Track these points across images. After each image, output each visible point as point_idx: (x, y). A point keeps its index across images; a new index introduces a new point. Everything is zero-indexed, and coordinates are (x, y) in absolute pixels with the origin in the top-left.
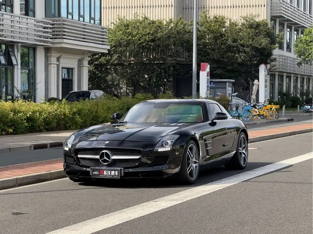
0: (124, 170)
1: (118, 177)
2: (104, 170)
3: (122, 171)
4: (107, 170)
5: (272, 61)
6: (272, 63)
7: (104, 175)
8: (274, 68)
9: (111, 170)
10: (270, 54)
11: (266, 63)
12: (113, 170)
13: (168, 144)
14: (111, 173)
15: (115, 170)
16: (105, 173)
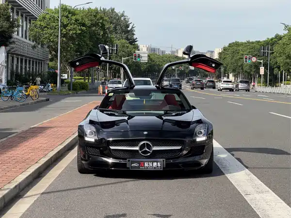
0: (166, 161)
1: (161, 168)
2: (144, 162)
4: (148, 162)
6: (11, 45)
7: (145, 167)
9: (153, 162)
12: (155, 162)
13: (201, 133)
14: (152, 165)
16: (146, 165)
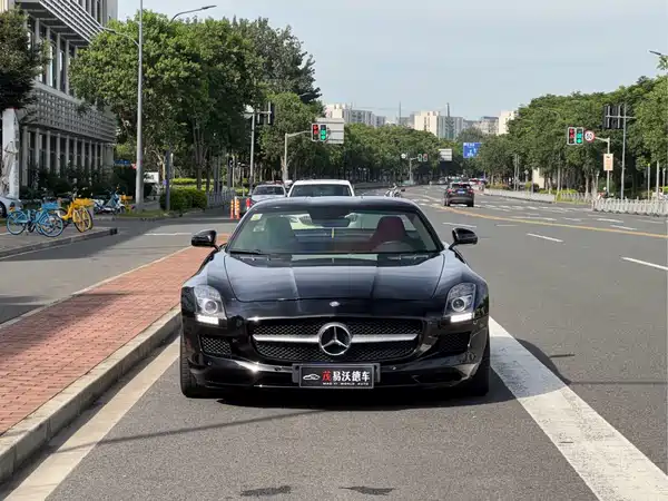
0: (381, 369)
1: (370, 385)
2: (332, 370)
3: (378, 370)
4: (341, 370)
5: (28, 101)
6: (30, 106)
7: (332, 381)
8: (33, 117)
9: (351, 370)
10: (28, 87)
11: (17, 107)
12: (356, 369)
13: (462, 303)
14: (351, 378)
15: (362, 370)
16: (336, 376)
